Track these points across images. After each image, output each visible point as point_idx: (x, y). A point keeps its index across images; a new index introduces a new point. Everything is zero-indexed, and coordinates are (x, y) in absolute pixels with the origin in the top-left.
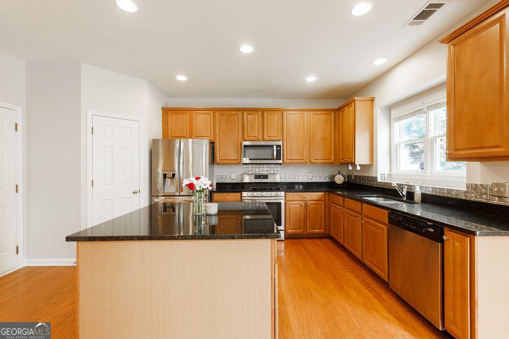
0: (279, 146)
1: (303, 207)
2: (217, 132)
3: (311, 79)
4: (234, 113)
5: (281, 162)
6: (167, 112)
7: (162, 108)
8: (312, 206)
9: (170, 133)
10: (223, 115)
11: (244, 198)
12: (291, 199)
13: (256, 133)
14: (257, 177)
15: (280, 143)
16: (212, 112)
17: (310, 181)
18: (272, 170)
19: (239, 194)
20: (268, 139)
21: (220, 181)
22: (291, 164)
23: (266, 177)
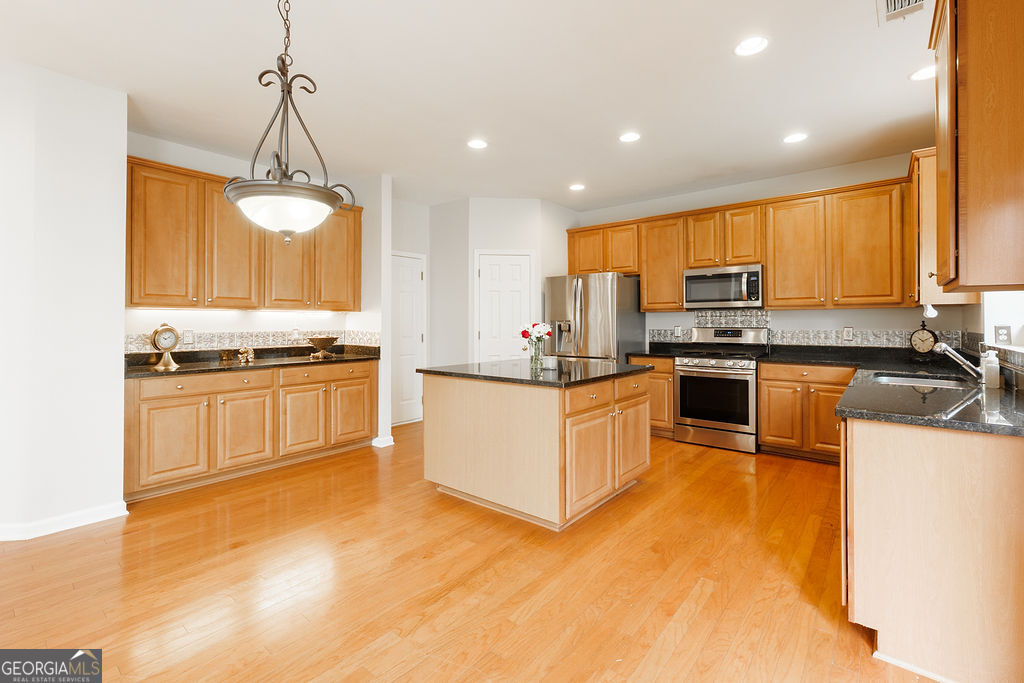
0: (756, 274)
1: (799, 395)
2: (644, 257)
3: (796, 139)
4: (671, 222)
5: (758, 303)
6: (574, 234)
7: (567, 231)
8: (821, 393)
9: (577, 265)
10: (653, 228)
11: (677, 368)
12: (771, 376)
13: (711, 253)
14: (719, 333)
15: (757, 268)
16: (635, 226)
17: (847, 344)
18: (754, 320)
19: (670, 361)
20: (735, 261)
21: (656, 340)
22: (788, 307)
23: (737, 333)
